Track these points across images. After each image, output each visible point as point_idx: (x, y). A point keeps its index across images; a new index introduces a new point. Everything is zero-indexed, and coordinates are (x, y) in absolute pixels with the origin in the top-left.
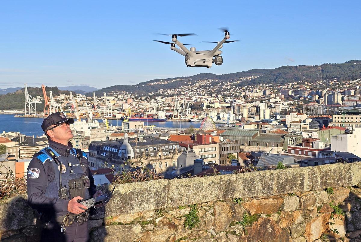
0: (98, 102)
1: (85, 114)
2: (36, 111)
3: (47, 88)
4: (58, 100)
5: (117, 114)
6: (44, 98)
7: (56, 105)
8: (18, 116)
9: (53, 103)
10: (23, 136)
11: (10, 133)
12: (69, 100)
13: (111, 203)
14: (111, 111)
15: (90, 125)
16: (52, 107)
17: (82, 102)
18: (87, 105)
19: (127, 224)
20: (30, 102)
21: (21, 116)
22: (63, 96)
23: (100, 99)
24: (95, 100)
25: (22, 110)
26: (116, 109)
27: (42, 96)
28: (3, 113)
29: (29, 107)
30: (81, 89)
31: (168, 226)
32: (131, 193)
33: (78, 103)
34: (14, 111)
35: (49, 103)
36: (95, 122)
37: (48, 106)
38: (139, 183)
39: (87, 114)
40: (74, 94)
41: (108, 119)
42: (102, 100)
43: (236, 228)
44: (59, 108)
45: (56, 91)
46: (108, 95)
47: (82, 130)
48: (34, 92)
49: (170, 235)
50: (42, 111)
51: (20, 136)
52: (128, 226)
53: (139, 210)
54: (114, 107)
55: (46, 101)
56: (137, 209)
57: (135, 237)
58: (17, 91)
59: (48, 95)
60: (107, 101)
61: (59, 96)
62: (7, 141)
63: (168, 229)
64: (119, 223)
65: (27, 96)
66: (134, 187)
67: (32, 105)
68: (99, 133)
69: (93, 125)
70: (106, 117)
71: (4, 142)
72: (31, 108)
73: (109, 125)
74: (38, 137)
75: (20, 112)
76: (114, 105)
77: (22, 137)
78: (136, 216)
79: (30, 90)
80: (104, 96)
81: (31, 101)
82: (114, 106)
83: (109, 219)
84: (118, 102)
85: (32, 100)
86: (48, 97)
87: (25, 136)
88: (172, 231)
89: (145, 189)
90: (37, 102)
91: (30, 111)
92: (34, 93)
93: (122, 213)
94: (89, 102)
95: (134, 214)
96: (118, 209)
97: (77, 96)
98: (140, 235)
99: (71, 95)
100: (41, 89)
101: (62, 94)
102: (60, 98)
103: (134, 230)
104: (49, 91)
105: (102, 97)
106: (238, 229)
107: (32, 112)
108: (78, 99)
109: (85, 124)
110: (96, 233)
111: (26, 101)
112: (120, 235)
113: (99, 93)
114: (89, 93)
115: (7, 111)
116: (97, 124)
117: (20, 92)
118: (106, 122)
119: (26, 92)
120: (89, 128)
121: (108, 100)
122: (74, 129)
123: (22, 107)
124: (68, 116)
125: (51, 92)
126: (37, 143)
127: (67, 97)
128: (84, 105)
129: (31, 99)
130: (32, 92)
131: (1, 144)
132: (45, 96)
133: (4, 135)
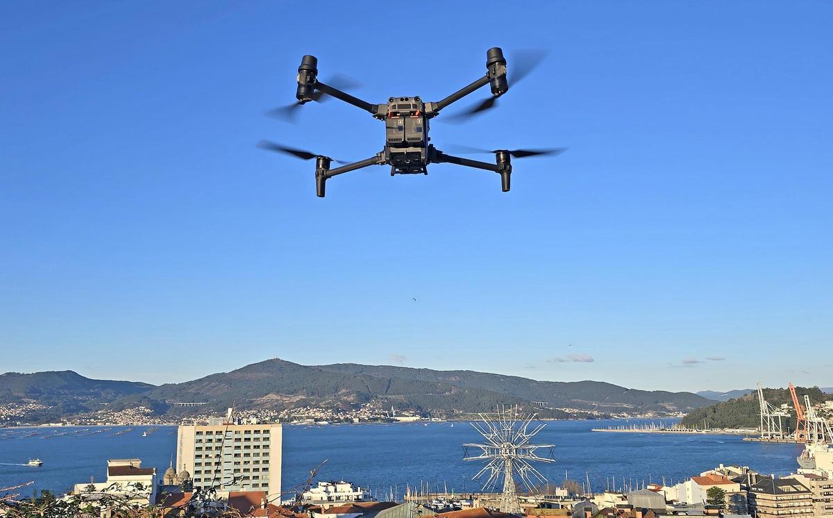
2: (781, 430)
3: (798, 389)
4: (823, 411)
6: (794, 408)
7: (819, 419)
8: (750, 439)
9: (812, 416)
10: (754, 475)
11: (731, 469)
16: (812, 423)
20: (768, 415)
21: (754, 439)
25: (757, 429)
27: (792, 404)
28: (723, 432)
29: (768, 424)
34: (741, 431)
35: (804, 416)
37: (803, 422)
44: (824, 426)
45: (817, 396)
48: (776, 397)
50: (792, 431)
51: (748, 474)
55: (799, 412)
58: (746, 395)
59: (802, 403)
61: (824, 404)
62: (725, 481)
65: (764, 405)
67: (773, 420)
71: (719, 483)
72: (771, 425)
74: (782, 478)
75: (752, 431)
77: (751, 476)
79: (768, 393)
81: (770, 413)
85: (772, 410)
86: (802, 407)
87: (757, 474)
90: (783, 414)
91: (771, 431)
92: (776, 399)
100: (788, 392)
101: (829, 400)
102: (826, 407)
104: (803, 395)
107: (774, 432)
111: (762, 412)
115: (731, 430)
117: (750, 397)
119: (761, 397)
123: (755, 424)
125: (808, 396)
126: (780, 487)
129: (770, 410)
130: (772, 396)
131: (713, 486)
132: (797, 405)
133: (721, 471)
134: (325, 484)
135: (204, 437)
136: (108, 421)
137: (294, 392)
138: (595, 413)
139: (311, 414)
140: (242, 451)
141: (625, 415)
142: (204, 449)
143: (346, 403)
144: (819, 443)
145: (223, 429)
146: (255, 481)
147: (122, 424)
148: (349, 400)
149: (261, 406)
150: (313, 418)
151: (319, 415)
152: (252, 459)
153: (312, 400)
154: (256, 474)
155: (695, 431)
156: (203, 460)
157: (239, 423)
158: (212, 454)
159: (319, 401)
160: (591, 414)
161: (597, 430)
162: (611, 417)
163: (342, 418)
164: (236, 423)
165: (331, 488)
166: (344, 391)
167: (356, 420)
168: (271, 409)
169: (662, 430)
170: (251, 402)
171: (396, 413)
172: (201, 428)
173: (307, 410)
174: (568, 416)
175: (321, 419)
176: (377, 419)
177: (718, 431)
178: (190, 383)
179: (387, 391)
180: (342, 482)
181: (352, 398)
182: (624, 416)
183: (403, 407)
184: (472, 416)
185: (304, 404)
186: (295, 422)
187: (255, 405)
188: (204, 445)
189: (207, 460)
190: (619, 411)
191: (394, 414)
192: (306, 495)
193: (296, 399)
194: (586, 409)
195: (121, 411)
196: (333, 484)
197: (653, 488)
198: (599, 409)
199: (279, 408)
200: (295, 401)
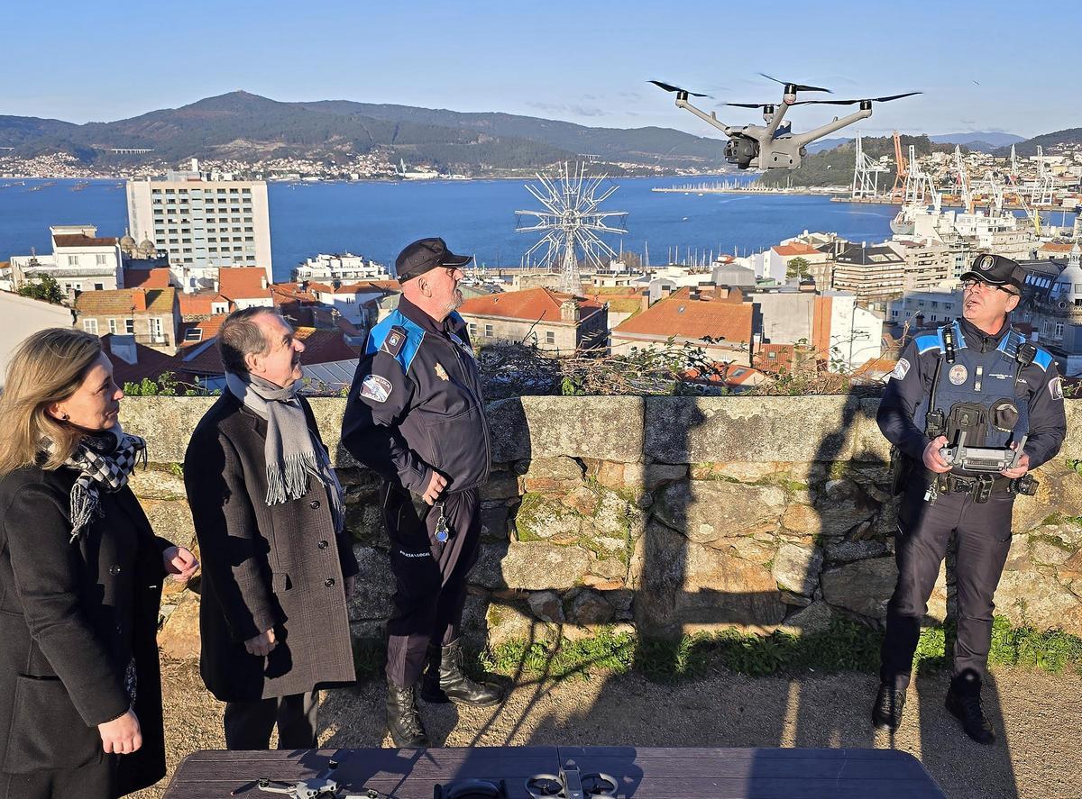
0: (1020, 168)
1: (985, 197)
2: (875, 189)
3: (903, 137)
4: (927, 165)
5: (1066, 197)
6: (895, 160)
7: (922, 175)
8: (838, 200)
9: (914, 171)
10: (843, 242)
11: (817, 235)
12: (951, 165)
13: (706, 435)
14: (1051, 191)
15: (992, 223)
16: (913, 179)
17: (981, 170)
18: (991, 176)
19: (749, 484)
20: (864, 171)
21: (843, 200)
22: (938, 157)
23: (1027, 161)
24: (1015, 165)
25: (848, 186)
26: (1065, 187)
27: (893, 156)
28: (807, 191)
29: (863, 181)
30: (982, 140)
31: (853, 502)
32: (756, 419)
33: (971, 171)
34: (832, 189)
35: (905, 172)
36: (1006, 216)
37: (903, 178)
38: (779, 400)
39: (991, 198)
40: (965, 151)
41: (1041, 209)
42: (1031, 164)
43: (1060, 532)
44: (927, 182)
45: (924, 146)
46: (1046, 153)
47: (973, 234)
48: (876, 147)
49: (859, 522)
50: (889, 189)
51: (837, 241)
52: (752, 487)
53: (777, 458)
54: (1061, 182)
55: (900, 167)
56: (770, 454)
57: (765, 512)
58: (841, 145)
59: (906, 155)
60: (1042, 168)
61: (930, 157)
62: (810, 251)
63: (853, 508)
64: (730, 478)
65: (860, 157)
66: (764, 406)
67: (868, 176)
68: (1013, 241)
69: (1001, 222)
70: (1037, 204)
71: (804, 253)
72: (865, 183)
73: (1042, 223)
74: (874, 246)
75: (842, 190)
76: (1061, 175)
77: (839, 244)
78: (769, 469)
79: (867, 143)
80: (1036, 155)
81: (866, 167)
82: (1058, 179)
83: (700, 467)
84: (1072, 169)
86: (905, 159)
87: (846, 241)
88: (866, 514)
89: (795, 414)
90: (880, 169)
91: (864, 189)
92: (875, 150)
93: (733, 458)
94: (997, 169)
95: (766, 465)
96: (723, 450)
97: (972, 156)
98: (780, 511)
99: (958, 153)
100: (891, 141)
101: (936, 151)
102: (932, 160)
103: (763, 498)
104: (908, 145)
105: (1032, 158)
106: (1067, 533)
107: (867, 191)
108: (972, 162)
109: (982, 221)
110: (671, 492)
111: (857, 167)
112: (728, 506)
113: (1026, 149)
114: (1002, 149)
115: (817, 189)
116: (1011, 222)
117: (846, 146)
118: (1034, 216)
119: (859, 147)
120: (990, 230)
121: (1047, 165)
122: (955, 229)
123: (847, 181)
124: (947, 201)
125: (913, 146)
126: (870, 257)
127: (948, 157)
128: (986, 177)
129: (868, 163)
130: (872, 147)
131: (796, 256)
132: (899, 157)
133: (805, 239)
134: (328, 257)
135: (164, 197)
136: (17, 172)
137: (269, 138)
138: (658, 169)
139: (295, 167)
140: (217, 216)
141: (693, 170)
142: (165, 212)
143: (341, 154)
144: (918, 204)
145: (188, 186)
146: (237, 253)
147: (38, 176)
148: (344, 149)
149: (226, 156)
150: (298, 172)
151: (305, 169)
152: (230, 225)
153: (295, 149)
154: (237, 244)
155: (775, 190)
156: (166, 226)
157: (209, 179)
158: (177, 218)
159: (303, 151)
160: (652, 169)
161: (659, 190)
162: (677, 173)
163: (336, 173)
164: (204, 179)
165: (335, 263)
166: (337, 137)
167: (355, 177)
168: (240, 160)
169: (737, 189)
170: (213, 150)
171: (407, 167)
172: (157, 185)
173: (289, 162)
174: (623, 171)
175: (308, 175)
176: (382, 175)
177: (802, 189)
178: (124, 122)
179: (393, 140)
180: (349, 255)
181: (347, 147)
182: (691, 172)
183: (415, 161)
184: (504, 172)
185: (285, 154)
186: (274, 177)
187: (217, 155)
188: (165, 207)
189: (172, 227)
190: (686, 165)
191: (404, 170)
192: (303, 270)
193: (273, 147)
194: (646, 163)
195: (32, 158)
196: (338, 257)
197: (724, 259)
198: (662, 163)
199: (252, 159)
200: (272, 149)
